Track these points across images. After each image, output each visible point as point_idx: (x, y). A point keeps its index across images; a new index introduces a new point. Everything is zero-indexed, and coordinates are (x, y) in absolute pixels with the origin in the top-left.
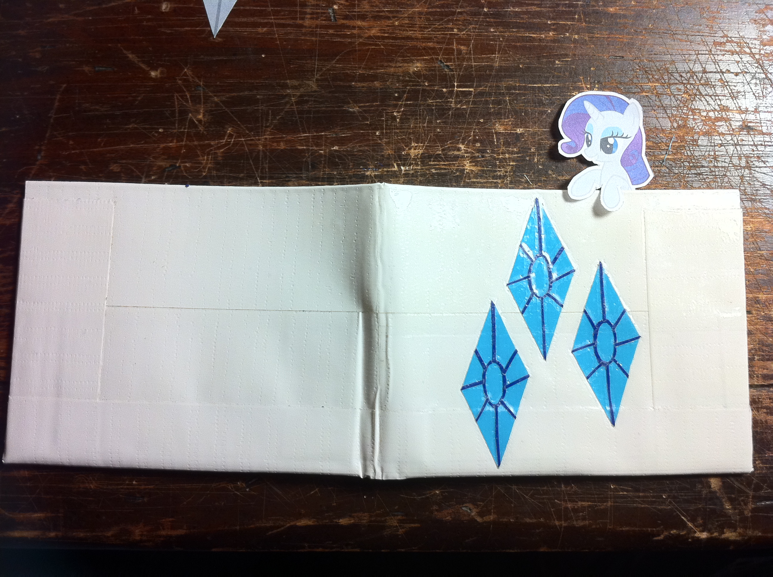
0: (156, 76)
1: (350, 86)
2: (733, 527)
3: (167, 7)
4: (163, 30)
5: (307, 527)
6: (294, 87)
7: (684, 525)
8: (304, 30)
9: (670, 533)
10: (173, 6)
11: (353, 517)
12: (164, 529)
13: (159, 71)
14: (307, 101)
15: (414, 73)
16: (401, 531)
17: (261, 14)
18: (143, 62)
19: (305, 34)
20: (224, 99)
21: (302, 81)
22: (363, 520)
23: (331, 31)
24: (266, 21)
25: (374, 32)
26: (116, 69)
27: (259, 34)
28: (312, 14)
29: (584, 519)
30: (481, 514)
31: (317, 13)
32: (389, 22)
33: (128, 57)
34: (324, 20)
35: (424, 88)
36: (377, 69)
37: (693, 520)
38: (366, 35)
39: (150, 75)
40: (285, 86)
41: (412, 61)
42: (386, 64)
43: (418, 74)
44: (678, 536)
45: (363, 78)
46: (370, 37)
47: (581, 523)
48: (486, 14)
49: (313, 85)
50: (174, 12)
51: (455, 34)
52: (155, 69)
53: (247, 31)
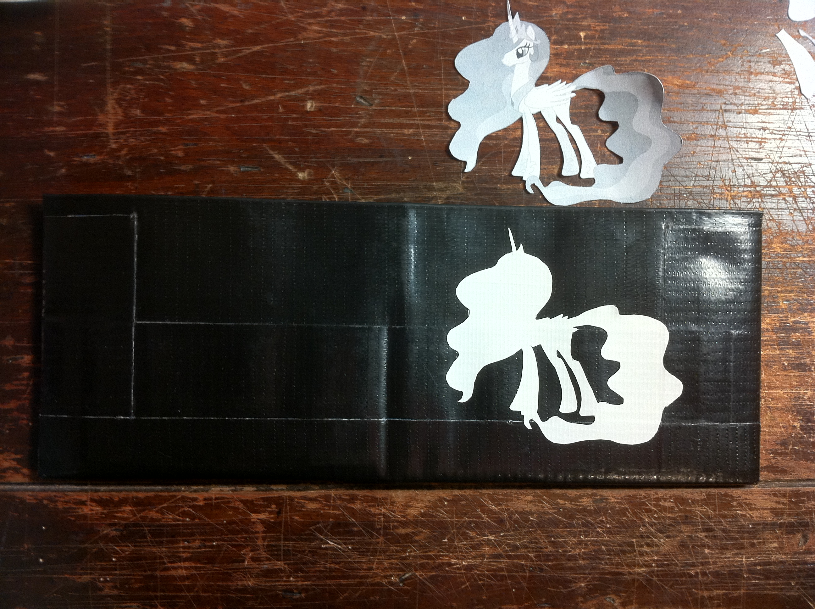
0: (304, 178)
4: (308, 130)
10: (318, 105)
13: (306, 172)
17: (407, 114)
18: (291, 163)
21: (448, 183)
24: (412, 122)
26: (262, 170)
27: (404, 135)
33: (274, 158)
39: (297, 176)
52: (302, 170)
53: (393, 132)
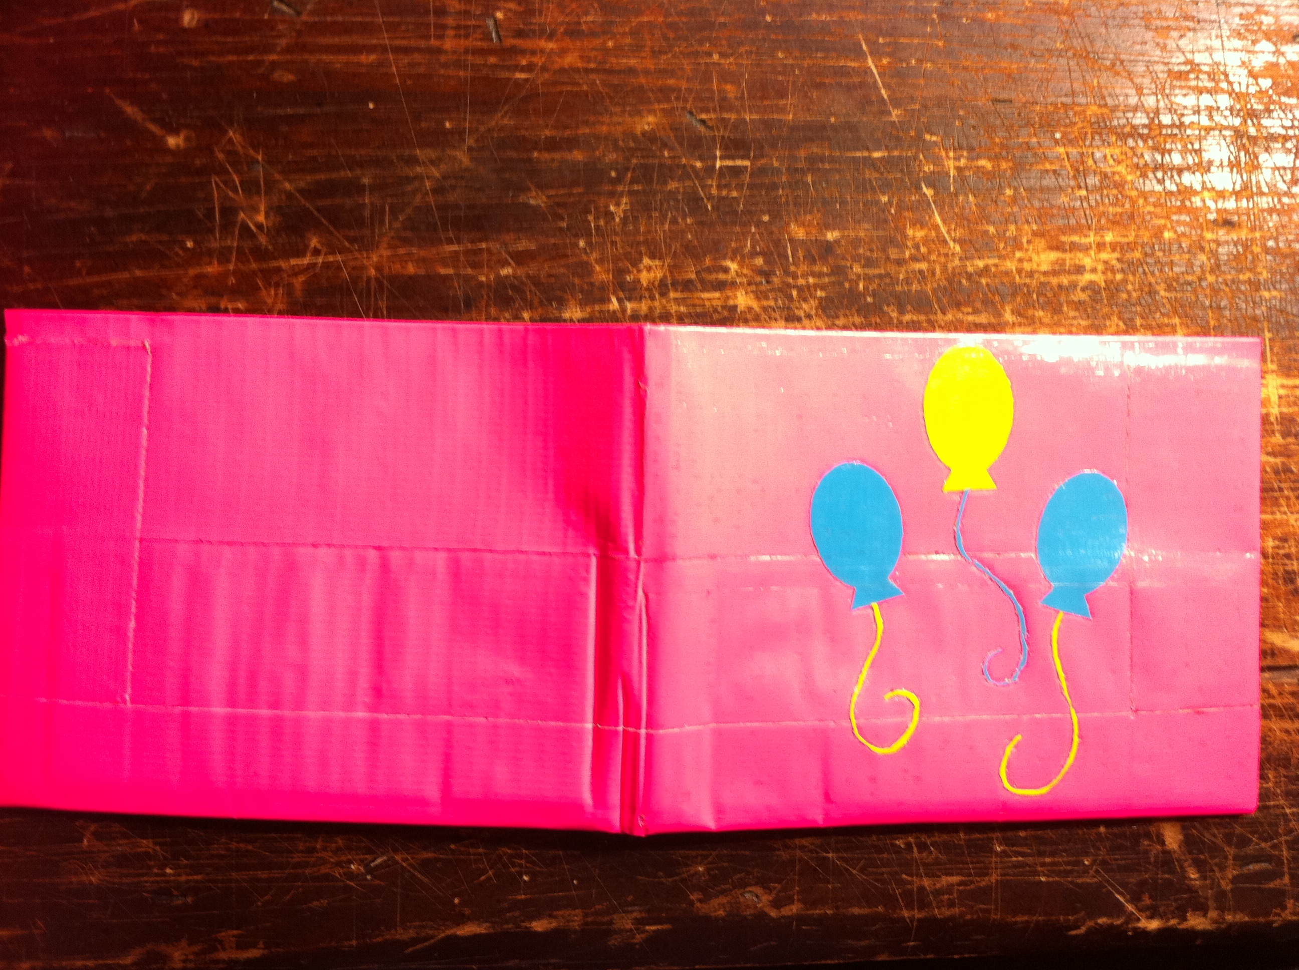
1: (530, 160)
2: (1202, 909)
3: (193, 18)
5: (475, 937)
7: (1119, 909)
8: (443, 58)
9: (1096, 924)
11: (556, 917)
12: (224, 949)
14: (452, 189)
15: (644, 133)
16: (639, 938)
19: (445, 65)
20: (302, 184)
22: (573, 921)
23: (492, 60)
25: (571, 60)
28: (458, 27)
29: (951, 904)
30: (777, 904)
31: (467, 27)
32: (597, 42)
34: (481, 39)
35: (663, 161)
36: (578, 128)
37: (1135, 899)
38: (556, 66)
40: (413, 161)
41: (639, 113)
42: (592, 119)
43: (651, 137)
44: (1111, 927)
45: (552, 145)
46: (562, 70)
47: (947, 912)
48: (768, 26)
49: (463, 158)
50: (206, 27)
51: (714, 63)
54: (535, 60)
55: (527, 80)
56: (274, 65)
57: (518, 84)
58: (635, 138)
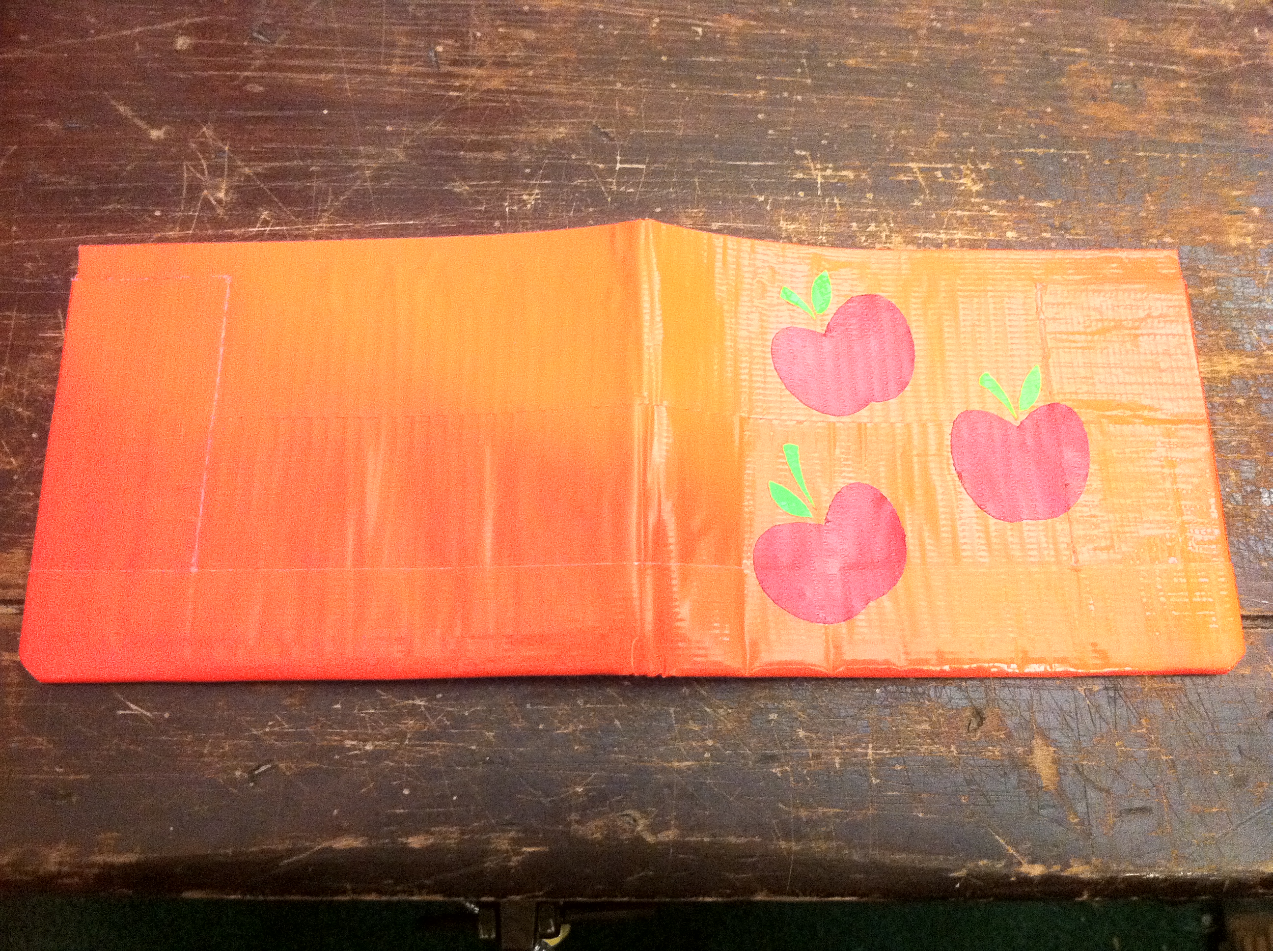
0: (158, 137)
1: (456, 158)
2: (1083, 855)
3: (185, 43)
4: (175, 74)
5: (351, 851)
6: (369, 157)
7: (1000, 852)
8: (389, 79)
9: (977, 866)
10: (193, 42)
11: (432, 834)
12: (101, 851)
13: (163, 130)
14: (388, 177)
15: (555, 141)
16: (515, 861)
17: (326, 54)
18: (142, 118)
19: (391, 84)
20: (259, 170)
21: (383, 147)
22: (450, 839)
23: (431, 81)
24: (332, 65)
25: (495, 83)
26: (97, 127)
27: (319, 81)
28: (403, 57)
29: (828, 837)
30: (654, 829)
31: (410, 57)
32: (518, 71)
33: (117, 110)
34: (422, 66)
35: (571, 162)
36: (498, 134)
37: (1016, 842)
38: (484, 88)
39: (149, 135)
40: (355, 155)
41: (552, 125)
42: (512, 128)
43: (559, 144)
44: (992, 870)
46: (488, 91)
47: (823, 846)
48: (662, 64)
49: (399, 154)
50: (196, 49)
51: (618, 90)
52: (157, 126)
53: (301, 78)
54: (467, 82)
55: (458, 97)
56: (247, 79)
57: (451, 100)
58: (547, 143)
